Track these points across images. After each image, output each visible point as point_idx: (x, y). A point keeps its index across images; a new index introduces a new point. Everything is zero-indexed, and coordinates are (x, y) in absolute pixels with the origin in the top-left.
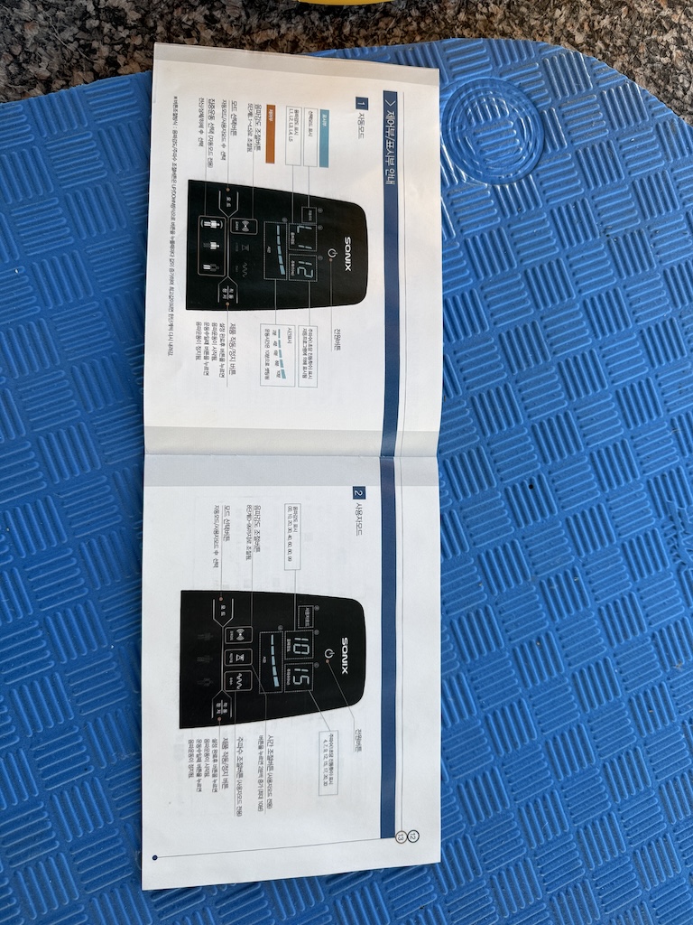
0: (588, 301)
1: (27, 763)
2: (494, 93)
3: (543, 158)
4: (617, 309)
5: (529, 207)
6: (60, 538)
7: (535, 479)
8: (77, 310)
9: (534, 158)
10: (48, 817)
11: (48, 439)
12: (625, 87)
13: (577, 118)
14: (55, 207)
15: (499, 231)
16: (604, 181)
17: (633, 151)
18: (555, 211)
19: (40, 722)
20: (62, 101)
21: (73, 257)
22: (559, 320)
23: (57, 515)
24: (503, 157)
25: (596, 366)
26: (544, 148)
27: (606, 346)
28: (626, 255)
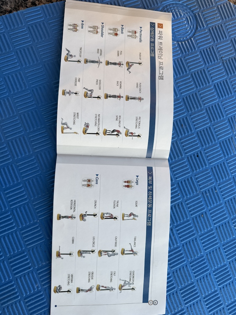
0: (216, 85)
1: (7, 267)
2: (177, 8)
3: (197, 32)
4: (227, 87)
5: (192, 50)
6: (17, 180)
7: (199, 153)
8: (22, 94)
9: (193, 32)
10: (16, 287)
11: (12, 142)
12: (227, 4)
13: (209, 16)
14: (13, 55)
15: (181, 59)
16: (220, 40)
17: (231, 27)
18: (202, 51)
19: (12, 250)
20: (14, 16)
21: (20, 74)
22: (205, 92)
23: (16, 171)
24: (181, 31)
25: (220, 109)
26: (197, 28)
27: (223, 102)
28: (230, 67)
